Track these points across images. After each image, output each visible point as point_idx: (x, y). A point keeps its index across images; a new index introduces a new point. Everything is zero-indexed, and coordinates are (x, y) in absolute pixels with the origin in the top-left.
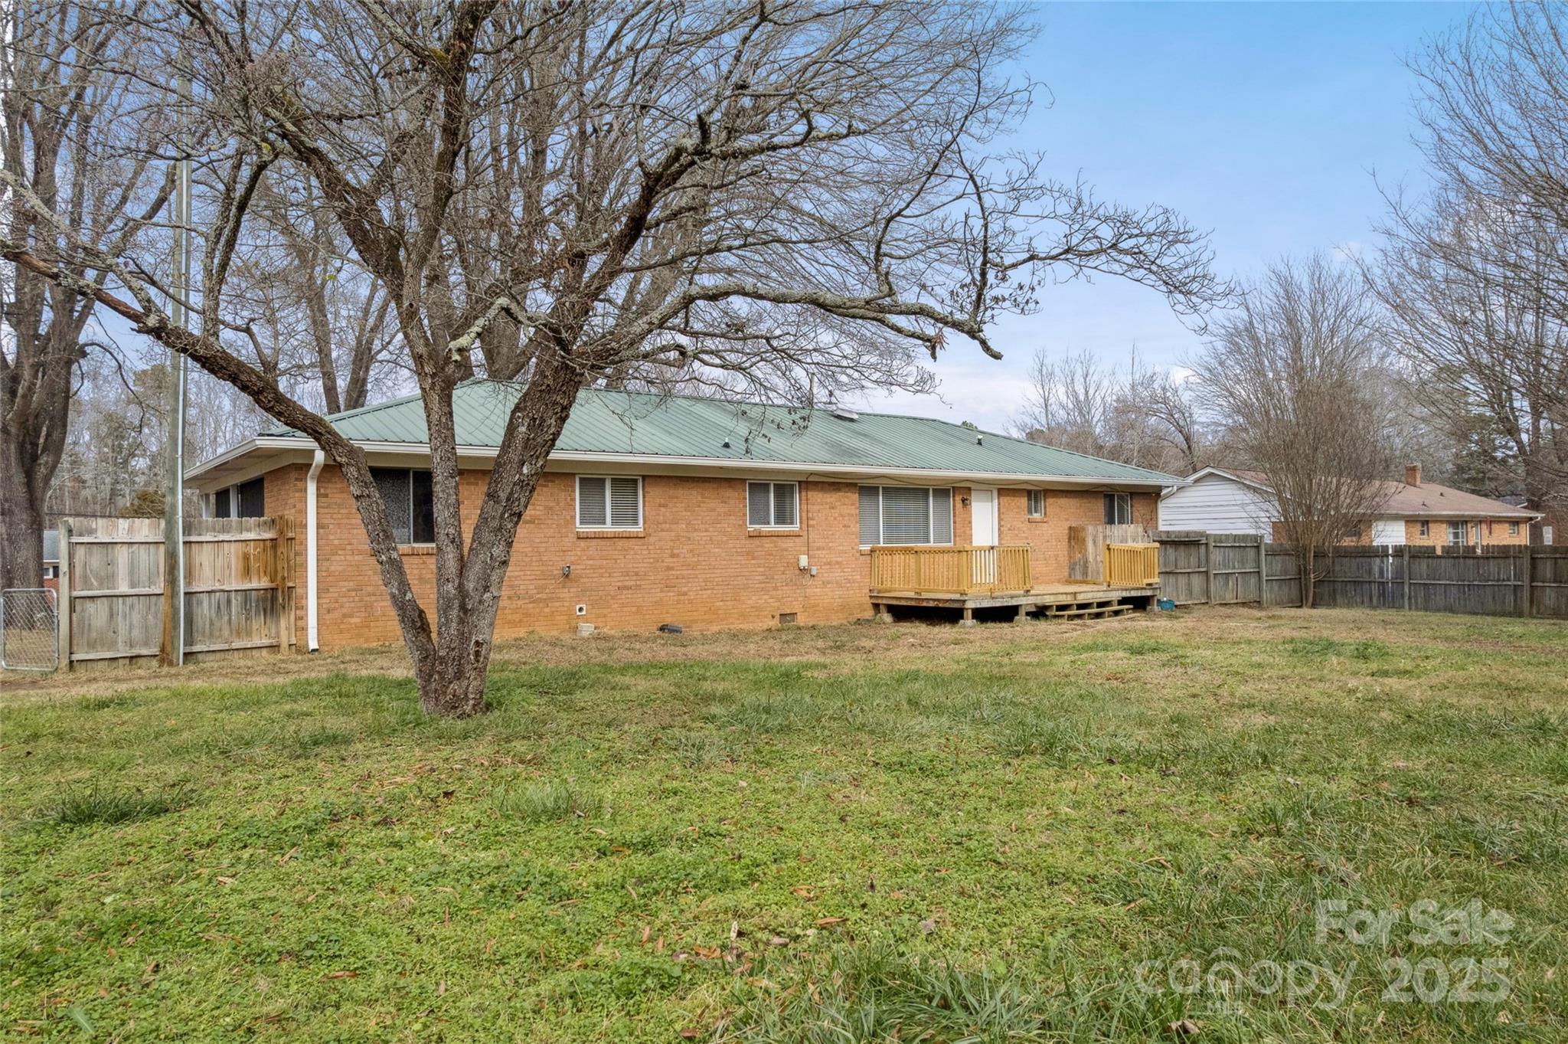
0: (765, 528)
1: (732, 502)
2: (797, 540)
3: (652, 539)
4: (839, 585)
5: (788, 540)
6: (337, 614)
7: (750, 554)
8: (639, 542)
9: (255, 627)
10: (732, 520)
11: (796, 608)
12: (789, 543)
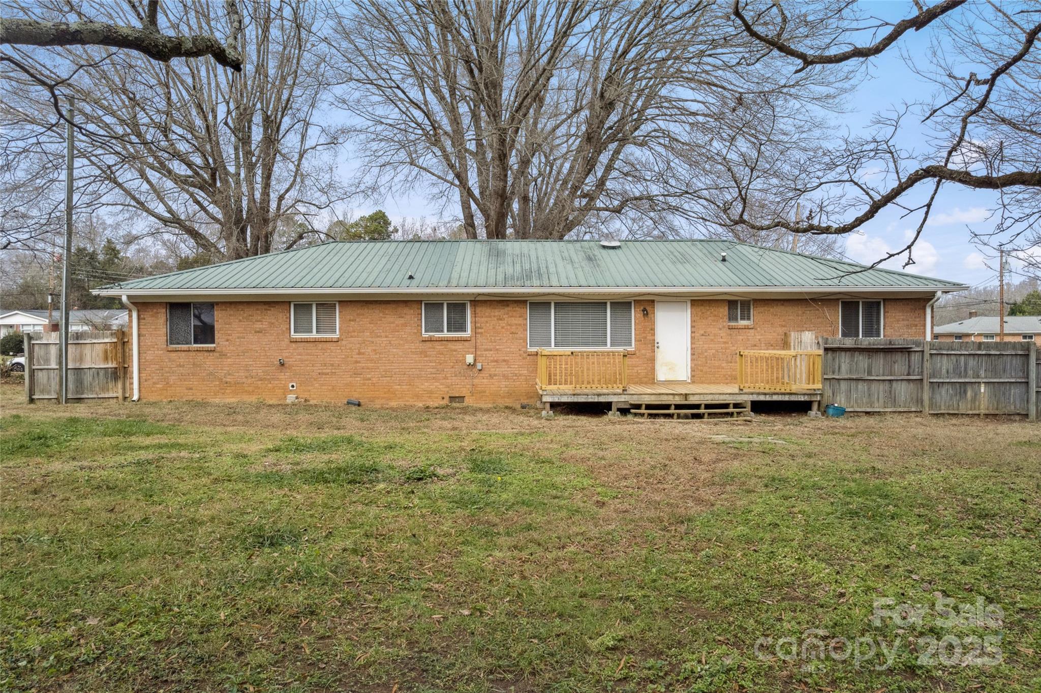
0: (437, 335)
1: (408, 317)
2: (466, 344)
3: (344, 343)
4: (505, 377)
5: (458, 344)
6: (150, 382)
7: (424, 353)
8: (335, 344)
9: (110, 387)
10: (408, 329)
11: (464, 392)
12: (459, 346)
